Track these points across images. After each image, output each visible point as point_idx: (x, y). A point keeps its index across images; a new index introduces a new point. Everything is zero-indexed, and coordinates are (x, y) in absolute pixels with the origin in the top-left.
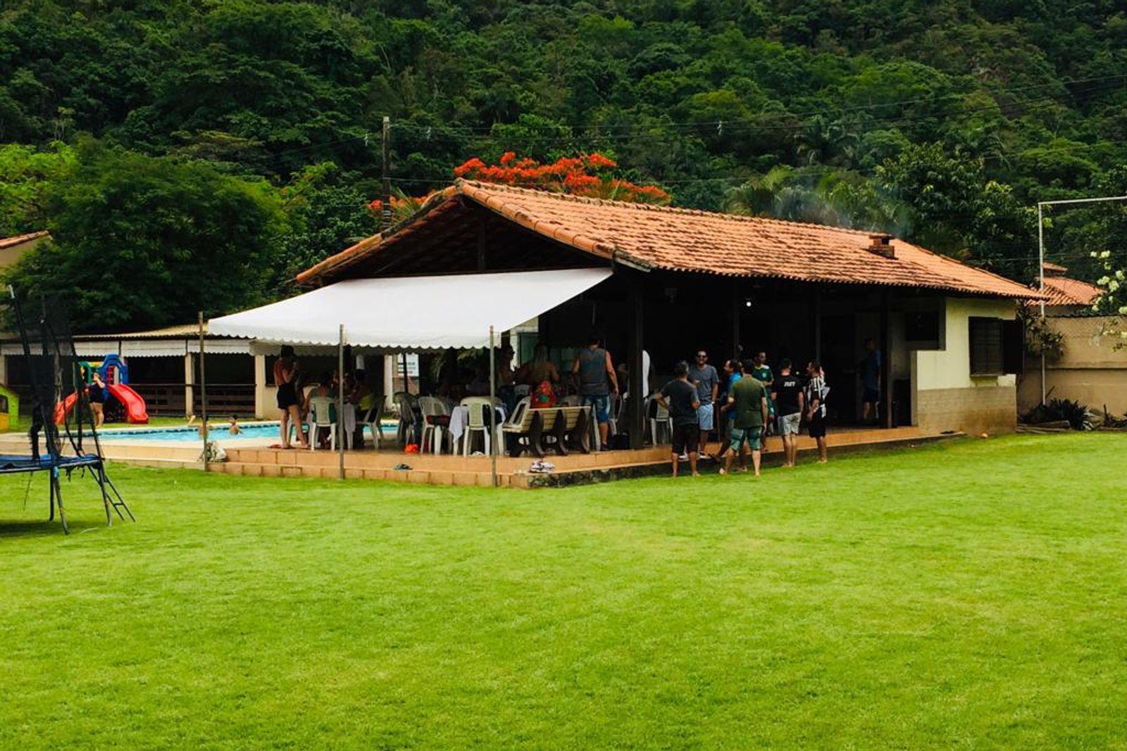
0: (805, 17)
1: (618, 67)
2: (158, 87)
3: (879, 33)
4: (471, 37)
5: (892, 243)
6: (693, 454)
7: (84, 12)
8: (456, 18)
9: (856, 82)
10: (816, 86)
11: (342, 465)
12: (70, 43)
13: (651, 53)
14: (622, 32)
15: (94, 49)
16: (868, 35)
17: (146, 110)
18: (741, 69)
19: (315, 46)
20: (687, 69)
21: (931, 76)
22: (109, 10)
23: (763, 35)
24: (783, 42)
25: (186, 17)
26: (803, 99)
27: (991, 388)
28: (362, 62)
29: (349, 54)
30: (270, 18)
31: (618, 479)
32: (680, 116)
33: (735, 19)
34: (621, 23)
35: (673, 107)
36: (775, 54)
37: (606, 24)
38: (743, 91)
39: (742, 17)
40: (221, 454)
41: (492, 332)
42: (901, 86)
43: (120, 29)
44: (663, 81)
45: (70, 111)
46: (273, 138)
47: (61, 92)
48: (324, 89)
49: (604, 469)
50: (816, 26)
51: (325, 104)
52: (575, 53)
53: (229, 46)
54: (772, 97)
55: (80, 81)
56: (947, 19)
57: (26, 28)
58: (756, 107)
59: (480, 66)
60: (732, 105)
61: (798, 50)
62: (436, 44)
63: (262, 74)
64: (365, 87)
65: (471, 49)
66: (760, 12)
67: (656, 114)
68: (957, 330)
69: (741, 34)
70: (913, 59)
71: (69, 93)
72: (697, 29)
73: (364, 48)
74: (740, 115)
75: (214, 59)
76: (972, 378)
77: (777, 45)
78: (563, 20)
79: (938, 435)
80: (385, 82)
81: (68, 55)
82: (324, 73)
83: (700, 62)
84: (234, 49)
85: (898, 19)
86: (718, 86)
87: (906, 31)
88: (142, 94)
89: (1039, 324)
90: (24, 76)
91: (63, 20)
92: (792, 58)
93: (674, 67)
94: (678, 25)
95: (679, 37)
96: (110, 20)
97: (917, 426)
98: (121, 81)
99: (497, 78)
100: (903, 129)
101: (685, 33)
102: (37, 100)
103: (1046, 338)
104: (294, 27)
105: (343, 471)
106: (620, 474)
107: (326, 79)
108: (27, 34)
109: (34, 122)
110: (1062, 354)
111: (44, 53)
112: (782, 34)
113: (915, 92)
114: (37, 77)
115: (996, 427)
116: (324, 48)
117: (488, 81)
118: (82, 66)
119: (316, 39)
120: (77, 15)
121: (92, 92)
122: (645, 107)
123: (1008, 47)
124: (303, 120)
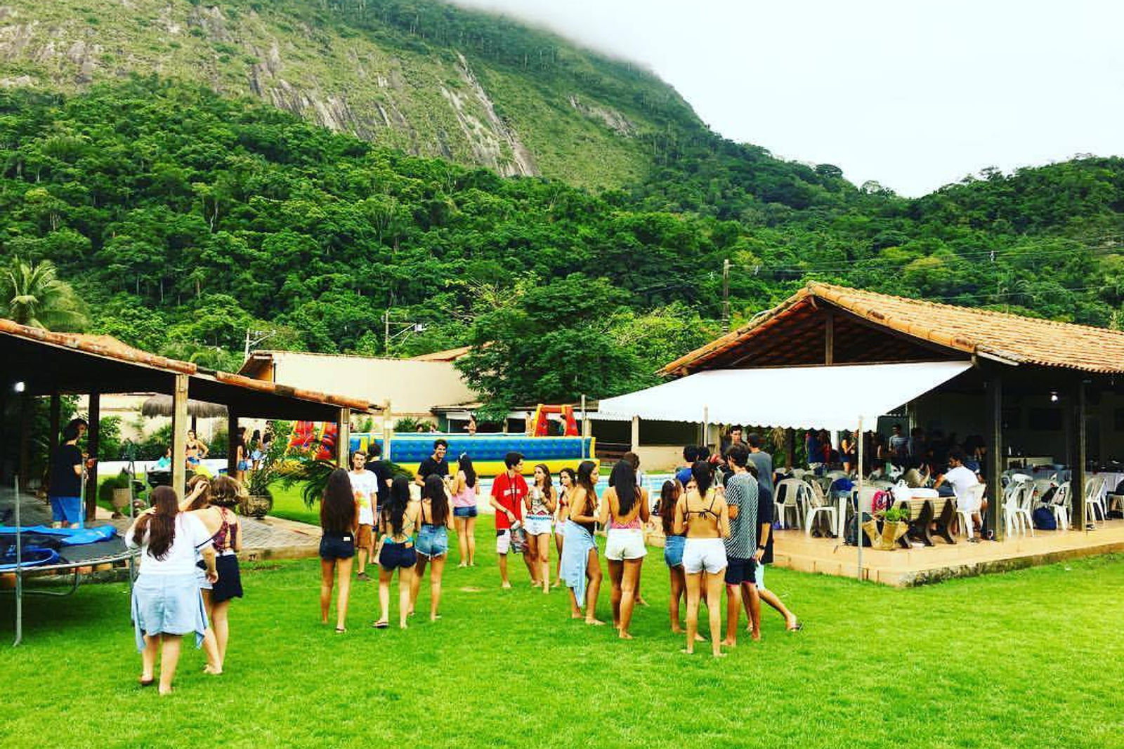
0: (984, 212)
4: (767, 231)
8: (760, 220)
13: (882, 236)
14: (863, 224)
19: (673, 235)
23: (956, 224)
24: (971, 228)
28: (702, 244)
29: (693, 239)
30: (648, 222)
34: (861, 219)
36: (965, 235)
37: (852, 221)
38: (945, 258)
39: (941, 214)
44: (893, 253)
50: (992, 218)
51: (679, 269)
52: (836, 238)
61: (981, 232)
62: (745, 234)
64: (704, 259)
65: (768, 237)
66: (954, 210)
69: (941, 223)
72: (911, 222)
77: (967, 230)
78: (824, 219)
82: (678, 252)
83: (913, 242)
86: (927, 254)
94: (898, 220)
95: (900, 228)
101: (903, 224)
104: (663, 225)
107: (678, 255)
108: (515, 234)
111: (522, 243)
112: (971, 223)
113: (1064, 257)
116: (679, 236)
119: (673, 231)
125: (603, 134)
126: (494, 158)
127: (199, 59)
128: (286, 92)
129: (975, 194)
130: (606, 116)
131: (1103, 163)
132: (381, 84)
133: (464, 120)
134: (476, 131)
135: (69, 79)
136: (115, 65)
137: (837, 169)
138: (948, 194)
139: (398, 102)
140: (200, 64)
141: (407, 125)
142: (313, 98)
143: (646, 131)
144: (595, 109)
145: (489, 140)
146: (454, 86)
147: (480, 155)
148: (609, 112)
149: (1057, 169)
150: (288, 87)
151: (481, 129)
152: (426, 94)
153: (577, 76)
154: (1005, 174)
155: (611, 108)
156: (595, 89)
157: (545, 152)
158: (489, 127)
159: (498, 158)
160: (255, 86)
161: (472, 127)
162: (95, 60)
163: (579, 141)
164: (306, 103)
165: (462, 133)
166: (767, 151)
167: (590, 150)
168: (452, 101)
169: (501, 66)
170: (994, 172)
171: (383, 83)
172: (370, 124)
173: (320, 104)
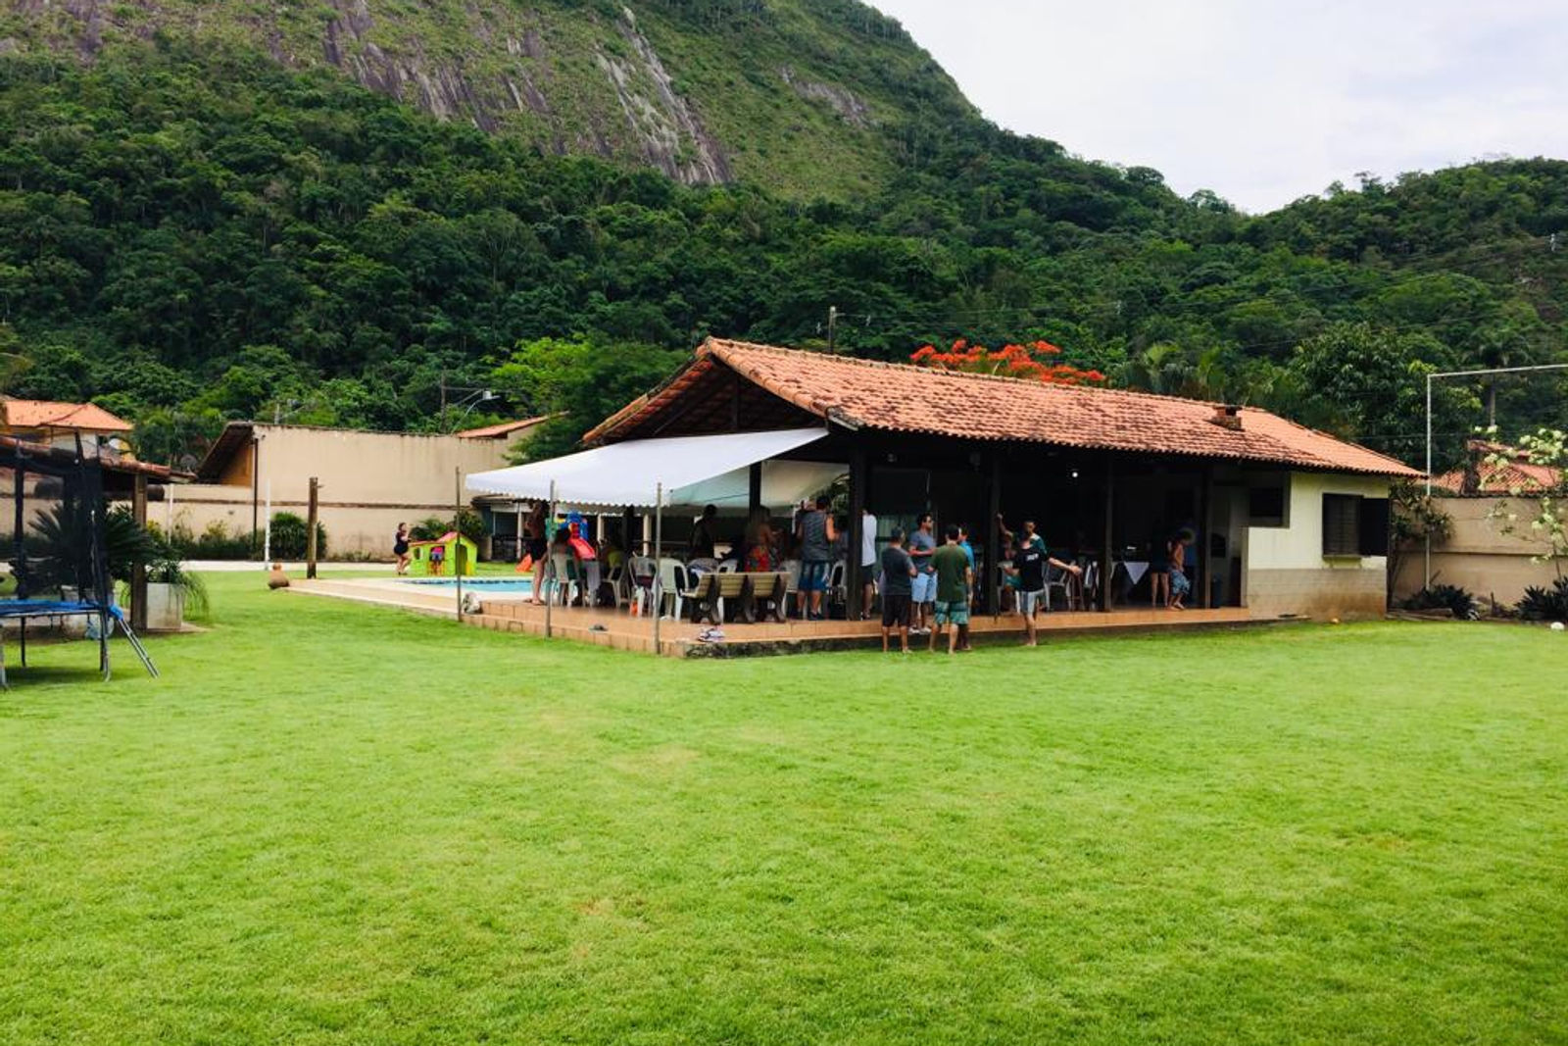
0: (1352, 236)
1: (1172, 285)
2: (775, 305)
3: (1424, 248)
4: (1044, 261)
5: (1239, 414)
6: (903, 628)
7: (727, 248)
8: (1038, 247)
9: (1395, 292)
10: (1358, 296)
11: (548, 621)
12: (711, 272)
13: (1203, 271)
14: (1180, 253)
15: (728, 275)
16: (1412, 250)
17: (765, 323)
18: (1284, 282)
19: (903, 269)
20: (1235, 284)
21: (1470, 286)
22: (747, 245)
23: (1311, 253)
24: (1330, 259)
25: (807, 248)
26: (1339, 307)
27: (1352, 570)
28: (943, 282)
29: (930, 275)
30: (869, 248)
31: (811, 652)
32: (1221, 324)
33: (1286, 240)
34: (1179, 245)
35: (1216, 315)
36: (1320, 268)
37: (1167, 248)
38: (1283, 300)
39: (1292, 238)
40: (475, 604)
41: (659, 490)
42: (1438, 294)
43: (753, 259)
44: (1211, 294)
45: (707, 325)
46: (861, 345)
47: (701, 310)
48: (907, 304)
49: (793, 640)
50: (1361, 244)
51: (906, 317)
52: (1136, 272)
53: (838, 271)
54: (1310, 305)
55: (715, 301)
56: (1491, 233)
57: (678, 261)
58: (1294, 315)
59: (1047, 283)
60: (1270, 313)
61: (1343, 265)
62: (1011, 267)
63: (855, 292)
64: (944, 301)
65: (1043, 270)
66: (1309, 233)
67: (1199, 322)
68: (1306, 508)
69: (1290, 252)
70: (1456, 271)
71: (707, 311)
72: (1250, 249)
73: (946, 272)
74: (1277, 322)
75: (819, 281)
76: (1325, 559)
77: (1324, 261)
78: (1130, 246)
79: (1276, 617)
80: (960, 298)
81: (709, 282)
82: (909, 292)
83: (1246, 278)
84: (839, 273)
85: (1442, 236)
86: (1260, 296)
87: (1449, 246)
88: (763, 310)
89: (1424, 503)
90: (675, 298)
91: (710, 254)
92: (1337, 272)
93: (1222, 282)
94: (1233, 246)
95: (1231, 257)
96: (747, 253)
97: (1246, 607)
98: (747, 300)
99: (1059, 293)
100: (1437, 334)
101: (1238, 253)
102: (682, 318)
103: (1429, 520)
104: (889, 254)
105: (549, 629)
106: (815, 646)
107: (909, 296)
108: (680, 266)
109: (678, 334)
110: (1449, 536)
111: (691, 280)
112: (1331, 251)
113: (1452, 300)
114: (684, 298)
115: (1355, 611)
116: (910, 270)
117: (1051, 296)
118: (719, 290)
119: (904, 263)
120: (721, 250)
121: (723, 310)
122: (1190, 316)
123: (1551, 259)
124: (887, 330)
125: (825, 122)
126: (671, 157)
127: (254, 15)
128: (376, 59)
129: (1341, 210)
130: (832, 97)
131: (1521, 167)
132: (512, 50)
133: (628, 103)
134: (645, 118)
135: (71, 43)
136: (135, 22)
137: (1156, 174)
138: (1305, 210)
139: (535, 75)
140: (254, 20)
141: (547, 109)
142: (414, 70)
143: (888, 118)
144: (817, 86)
145: (665, 131)
146: (614, 52)
147: (651, 154)
148: (837, 92)
149: (1457, 176)
150: (380, 55)
151: (653, 116)
152: (575, 64)
153: (792, 39)
154: (1383, 182)
155: (840, 85)
156: (817, 57)
157: (743, 149)
158: (665, 114)
159: (677, 157)
160: (332, 54)
161: (640, 113)
162: (106, 15)
163: (791, 133)
164: (404, 76)
165: (627, 120)
166: (1061, 148)
167: (807, 145)
168: (613, 75)
169: (685, 24)
170: (1369, 178)
171: (514, 47)
172: (494, 106)
173: (425, 79)
